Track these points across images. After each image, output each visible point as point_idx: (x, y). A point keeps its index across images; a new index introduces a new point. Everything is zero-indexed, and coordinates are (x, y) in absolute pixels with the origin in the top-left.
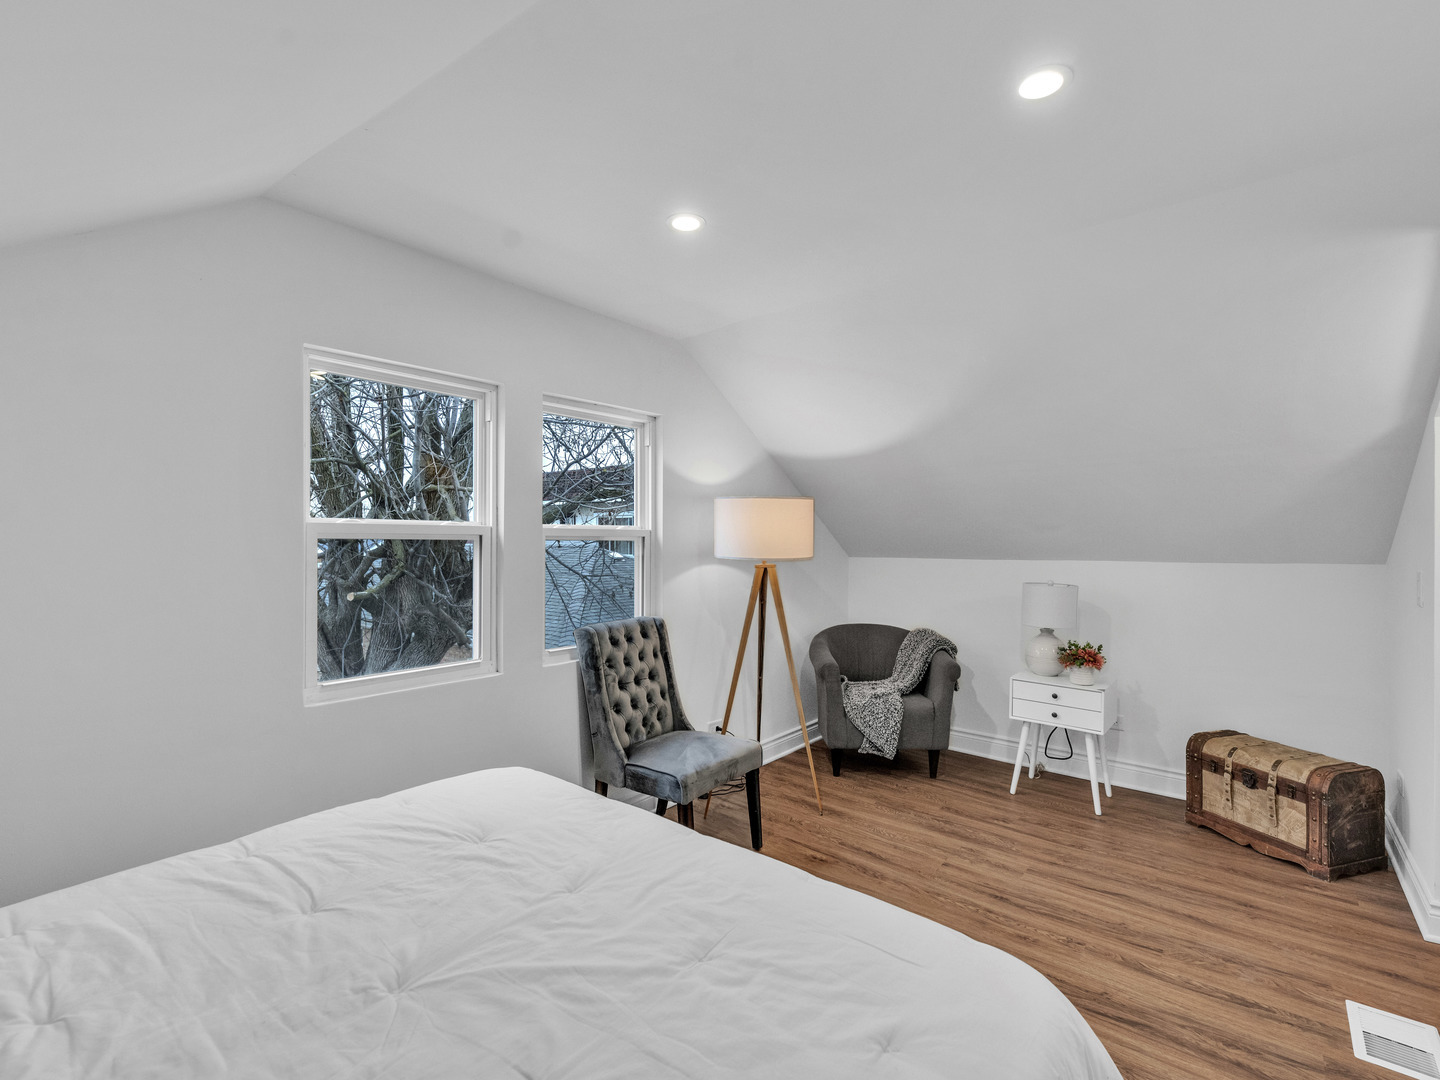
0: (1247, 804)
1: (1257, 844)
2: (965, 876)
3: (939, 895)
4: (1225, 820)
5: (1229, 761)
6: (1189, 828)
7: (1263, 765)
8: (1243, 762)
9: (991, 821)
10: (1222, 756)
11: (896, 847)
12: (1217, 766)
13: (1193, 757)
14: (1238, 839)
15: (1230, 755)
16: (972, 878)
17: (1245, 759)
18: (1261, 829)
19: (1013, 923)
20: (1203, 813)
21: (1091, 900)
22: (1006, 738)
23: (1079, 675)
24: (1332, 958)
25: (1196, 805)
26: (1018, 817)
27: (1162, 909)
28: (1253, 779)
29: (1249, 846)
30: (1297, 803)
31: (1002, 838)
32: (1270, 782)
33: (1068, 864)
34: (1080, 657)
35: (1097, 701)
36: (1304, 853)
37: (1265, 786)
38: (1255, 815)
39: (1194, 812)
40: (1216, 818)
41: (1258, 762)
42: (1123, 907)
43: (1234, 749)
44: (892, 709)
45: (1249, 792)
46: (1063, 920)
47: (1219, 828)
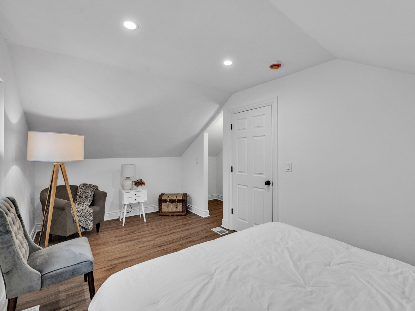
0: (171, 207)
1: (173, 214)
2: (147, 247)
3: (150, 254)
4: (167, 212)
5: (168, 199)
6: (160, 217)
7: (174, 198)
8: (171, 199)
9: (129, 234)
10: (166, 199)
11: (123, 252)
12: (165, 201)
13: (160, 201)
14: (170, 215)
15: (168, 198)
16: (149, 247)
17: (171, 198)
18: (174, 211)
19: (170, 248)
20: (162, 212)
21: (174, 236)
22: (108, 213)
23: (140, 188)
24: (204, 225)
25: (161, 211)
26: (134, 230)
27: (179, 231)
28: (172, 201)
29: (172, 215)
30: (181, 203)
31: (139, 235)
32: (176, 201)
33: (157, 233)
34: (139, 183)
35: (145, 193)
36: (182, 212)
37: (175, 202)
38: (173, 208)
39: (160, 214)
40: (165, 212)
41: (173, 198)
42: (176, 234)
43: (168, 196)
44: (90, 213)
45: (172, 204)
46: (173, 242)
47: (166, 214)
